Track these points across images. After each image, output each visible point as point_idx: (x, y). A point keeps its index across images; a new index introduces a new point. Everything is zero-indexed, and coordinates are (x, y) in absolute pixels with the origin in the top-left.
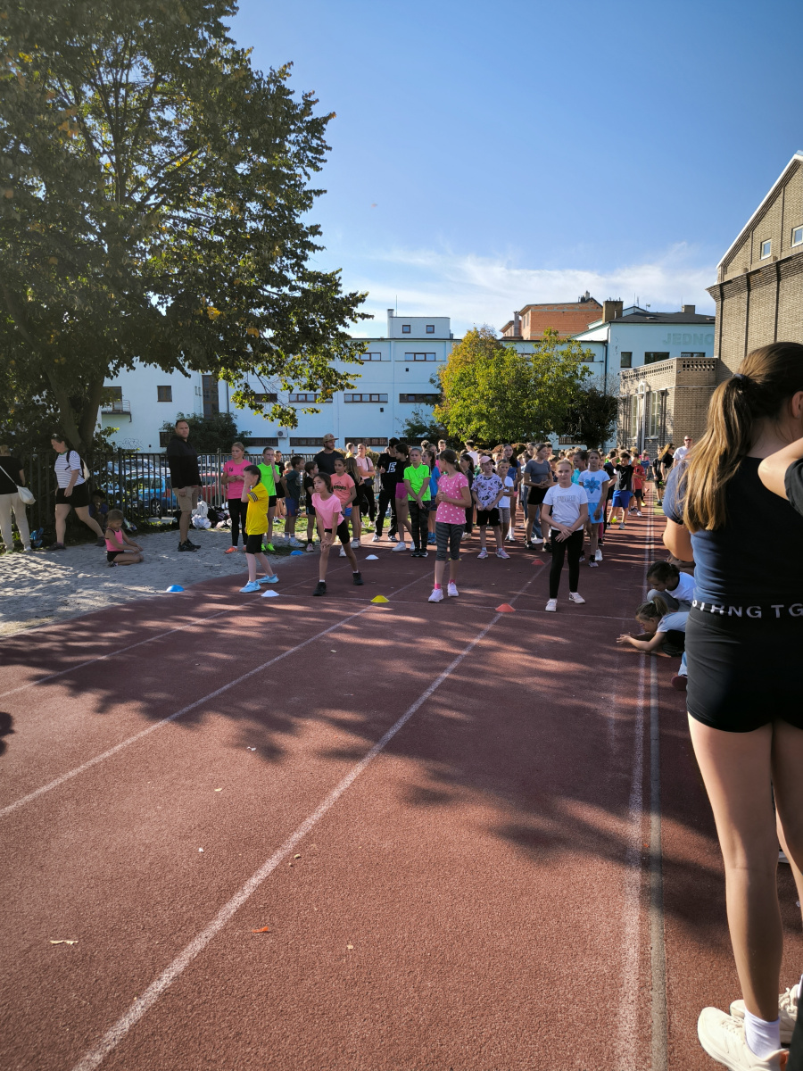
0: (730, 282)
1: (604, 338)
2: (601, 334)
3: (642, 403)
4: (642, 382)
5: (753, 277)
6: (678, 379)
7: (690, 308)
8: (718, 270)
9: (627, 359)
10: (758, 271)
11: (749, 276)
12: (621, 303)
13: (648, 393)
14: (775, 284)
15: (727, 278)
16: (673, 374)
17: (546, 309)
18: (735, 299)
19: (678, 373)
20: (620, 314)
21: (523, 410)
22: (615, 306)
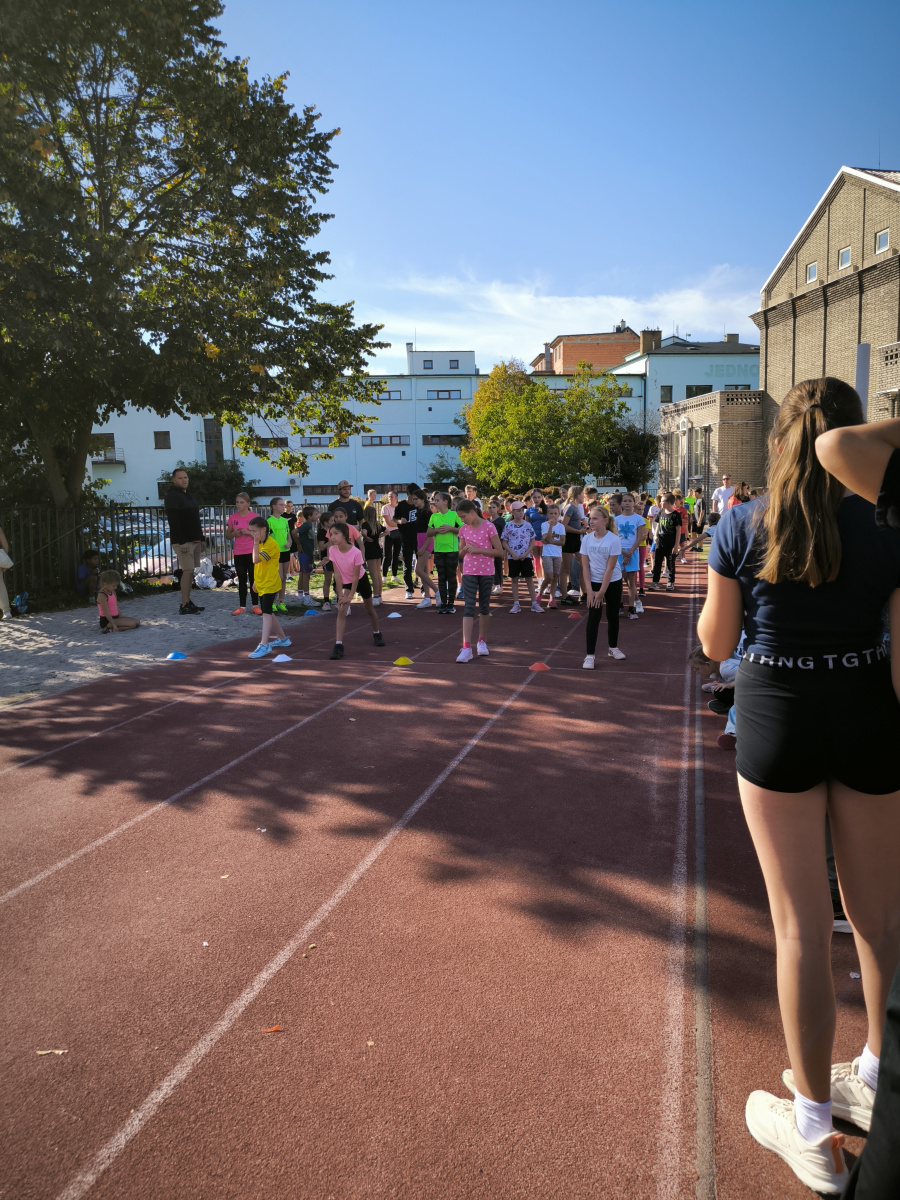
0: (774, 308)
1: (642, 371)
2: (638, 367)
3: (684, 441)
4: (683, 418)
5: (798, 303)
6: (722, 414)
7: (733, 338)
8: (762, 296)
9: (667, 393)
10: (803, 296)
11: (794, 301)
12: (659, 333)
13: (691, 430)
14: (822, 310)
15: (772, 304)
16: (715, 409)
17: (578, 341)
18: (780, 327)
19: (722, 407)
20: (658, 345)
21: (558, 451)
22: (653, 335)
